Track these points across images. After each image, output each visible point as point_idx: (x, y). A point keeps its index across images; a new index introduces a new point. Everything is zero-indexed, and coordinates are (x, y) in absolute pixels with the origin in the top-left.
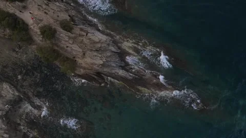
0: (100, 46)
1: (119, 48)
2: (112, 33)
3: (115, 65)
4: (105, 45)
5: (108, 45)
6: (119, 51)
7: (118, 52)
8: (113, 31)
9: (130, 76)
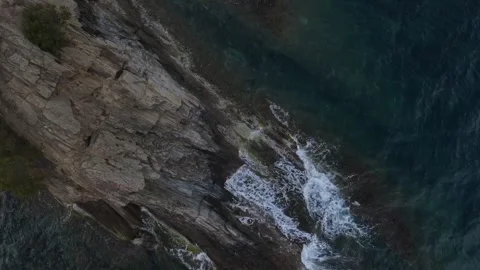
0: (154, 122)
1: (218, 139)
2: (207, 85)
3: (190, 193)
4: (173, 122)
5: (184, 123)
6: (214, 149)
7: (212, 150)
8: (211, 82)
9: (230, 236)
